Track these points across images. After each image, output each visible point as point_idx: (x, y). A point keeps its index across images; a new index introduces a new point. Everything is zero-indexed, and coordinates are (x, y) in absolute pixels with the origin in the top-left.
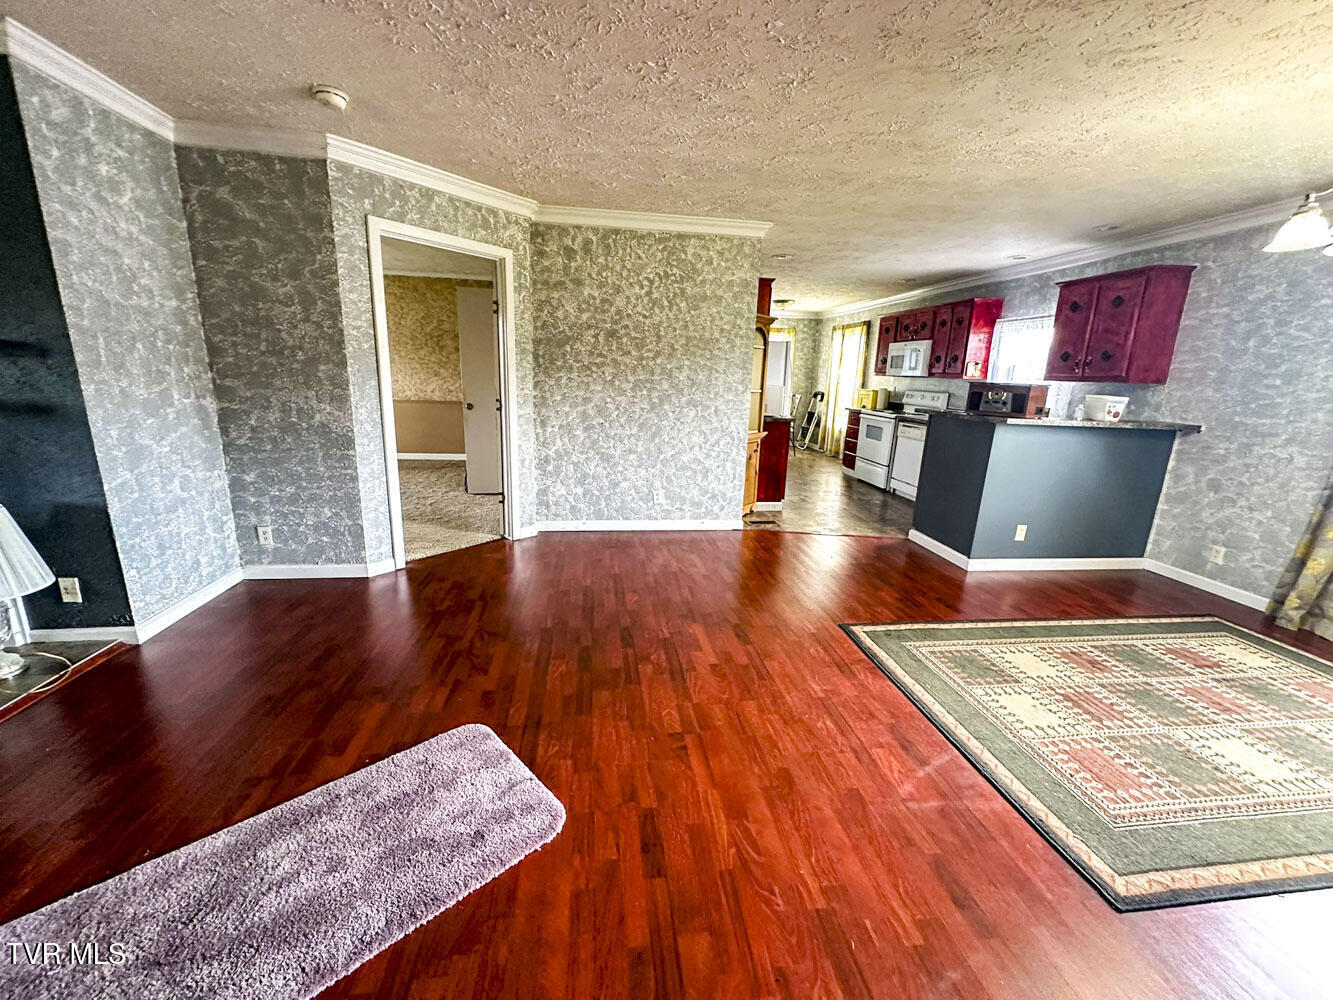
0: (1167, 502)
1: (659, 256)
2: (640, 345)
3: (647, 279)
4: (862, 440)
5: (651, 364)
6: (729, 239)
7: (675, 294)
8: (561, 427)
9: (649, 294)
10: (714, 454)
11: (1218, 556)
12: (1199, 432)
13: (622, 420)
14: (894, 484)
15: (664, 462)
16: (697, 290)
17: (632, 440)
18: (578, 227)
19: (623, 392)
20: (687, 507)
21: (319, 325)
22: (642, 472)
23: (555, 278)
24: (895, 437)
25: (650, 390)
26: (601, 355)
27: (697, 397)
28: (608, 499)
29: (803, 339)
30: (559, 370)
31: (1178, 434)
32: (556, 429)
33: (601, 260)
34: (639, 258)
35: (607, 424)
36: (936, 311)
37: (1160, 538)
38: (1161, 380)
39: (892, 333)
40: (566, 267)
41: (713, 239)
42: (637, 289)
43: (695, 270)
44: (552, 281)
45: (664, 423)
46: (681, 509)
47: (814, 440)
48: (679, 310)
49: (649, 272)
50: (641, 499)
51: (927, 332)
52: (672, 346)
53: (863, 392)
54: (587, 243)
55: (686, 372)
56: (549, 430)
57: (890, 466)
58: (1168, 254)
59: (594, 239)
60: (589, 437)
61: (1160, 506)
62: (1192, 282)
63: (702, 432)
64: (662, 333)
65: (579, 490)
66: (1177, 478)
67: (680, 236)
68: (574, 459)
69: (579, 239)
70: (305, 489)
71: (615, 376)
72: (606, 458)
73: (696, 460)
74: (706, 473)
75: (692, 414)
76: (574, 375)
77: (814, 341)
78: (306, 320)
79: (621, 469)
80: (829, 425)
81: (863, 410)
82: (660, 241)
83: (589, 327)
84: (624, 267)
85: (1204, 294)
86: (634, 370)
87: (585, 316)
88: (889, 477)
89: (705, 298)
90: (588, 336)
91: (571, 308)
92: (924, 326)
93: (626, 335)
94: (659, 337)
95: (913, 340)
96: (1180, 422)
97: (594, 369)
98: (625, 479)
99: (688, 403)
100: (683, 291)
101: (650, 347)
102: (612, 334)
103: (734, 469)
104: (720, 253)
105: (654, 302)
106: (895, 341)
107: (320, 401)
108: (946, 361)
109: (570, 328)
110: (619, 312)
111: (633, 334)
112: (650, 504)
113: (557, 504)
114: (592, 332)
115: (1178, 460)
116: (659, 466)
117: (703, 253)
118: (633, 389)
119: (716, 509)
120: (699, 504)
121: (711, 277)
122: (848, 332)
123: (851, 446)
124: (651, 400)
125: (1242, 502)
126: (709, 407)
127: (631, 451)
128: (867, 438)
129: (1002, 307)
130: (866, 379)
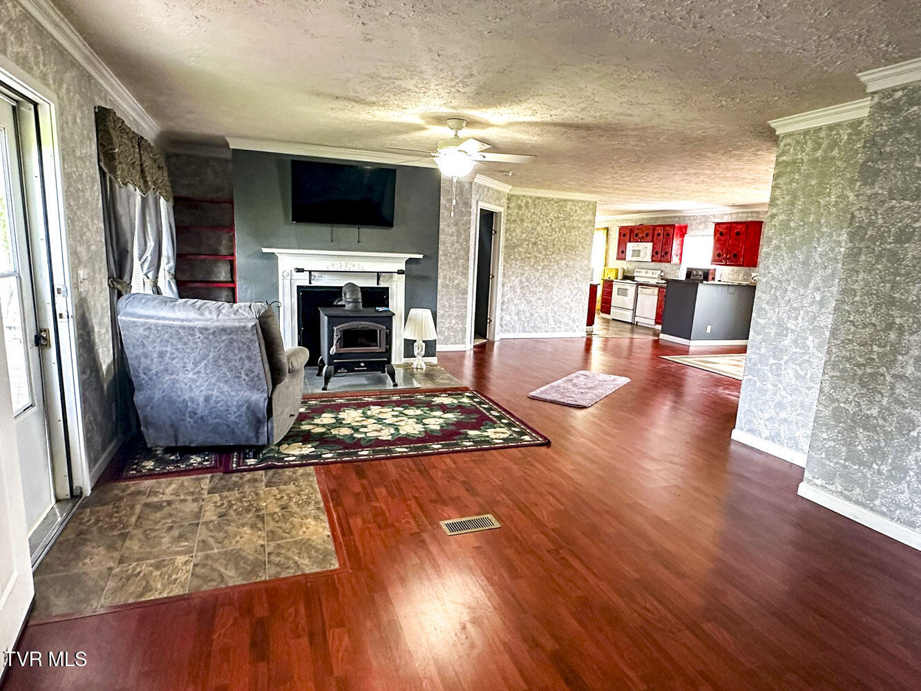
1: (556, 208)
2: (546, 248)
3: (551, 219)
4: (615, 297)
5: (550, 257)
6: (584, 202)
7: (562, 226)
8: (511, 287)
9: (551, 225)
10: (574, 300)
13: (537, 283)
14: (637, 319)
15: (553, 304)
16: (571, 224)
17: (541, 294)
18: (524, 196)
19: (537, 270)
20: (562, 326)
21: (461, 245)
22: (544, 308)
23: (513, 218)
24: (637, 294)
25: (549, 270)
26: (529, 253)
27: (569, 273)
28: (528, 322)
30: (512, 260)
32: (508, 288)
33: (532, 210)
34: (548, 210)
35: (530, 286)
36: (654, 227)
39: (628, 237)
40: (518, 214)
41: (579, 201)
42: (546, 223)
43: (570, 215)
44: (512, 220)
45: (555, 285)
46: (559, 327)
48: (563, 233)
49: (551, 216)
50: (542, 322)
51: (650, 238)
52: (559, 249)
53: (608, 269)
54: (527, 203)
55: (564, 261)
56: (506, 288)
57: (634, 310)
58: (754, 216)
59: (530, 201)
60: (522, 292)
63: (570, 290)
64: (555, 243)
65: (516, 318)
67: (565, 200)
68: (515, 302)
69: (524, 201)
70: (447, 312)
71: (535, 263)
72: (529, 302)
73: (567, 303)
74: (571, 309)
75: (566, 281)
76: (518, 263)
78: (458, 242)
79: (535, 307)
82: (556, 202)
83: (526, 240)
84: (541, 214)
86: (543, 260)
87: (524, 236)
88: (634, 316)
89: (574, 228)
90: (525, 245)
91: (518, 231)
92: (647, 235)
93: (541, 244)
94: (554, 245)
95: (641, 242)
97: (526, 259)
98: (537, 312)
99: (565, 275)
100: (565, 224)
101: (550, 250)
102: (535, 244)
103: (583, 307)
104: (580, 208)
105: (553, 229)
106: (630, 242)
107: (457, 275)
108: (662, 255)
109: (518, 242)
110: (538, 234)
111: (544, 244)
112: (547, 325)
113: (506, 325)
114: (527, 243)
116: (551, 306)
117: (574, 208)
118: (542, 269)
119: (575, 327)
120: (567, 324)
121: (576, 218)
123: (606, 301)
124: (549, 274)
126: (573, 277)
127: (539, 299)
128: (618, 295)
129: (687, 228)
130: (607, 262)
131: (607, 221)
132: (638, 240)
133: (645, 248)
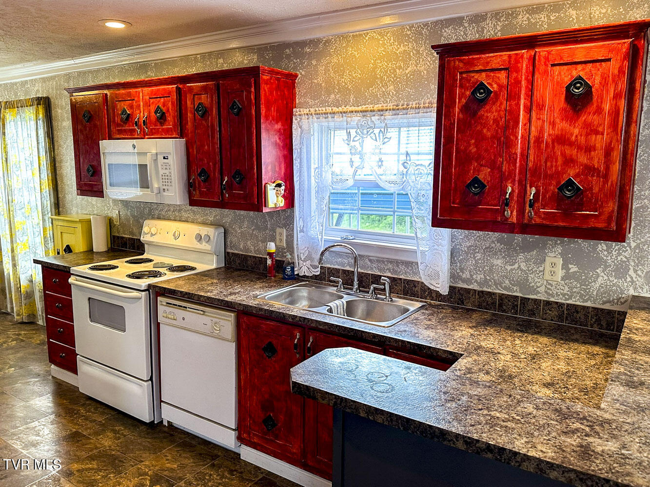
4: (84, 326)
57: (154, 380)
122: (10, 115)
123: (60, 331)
128: (91, 321)
129: (294, 87)
130: (60, 196)
131: (44, 80)
132: (134, 130)
133: (160, 157)
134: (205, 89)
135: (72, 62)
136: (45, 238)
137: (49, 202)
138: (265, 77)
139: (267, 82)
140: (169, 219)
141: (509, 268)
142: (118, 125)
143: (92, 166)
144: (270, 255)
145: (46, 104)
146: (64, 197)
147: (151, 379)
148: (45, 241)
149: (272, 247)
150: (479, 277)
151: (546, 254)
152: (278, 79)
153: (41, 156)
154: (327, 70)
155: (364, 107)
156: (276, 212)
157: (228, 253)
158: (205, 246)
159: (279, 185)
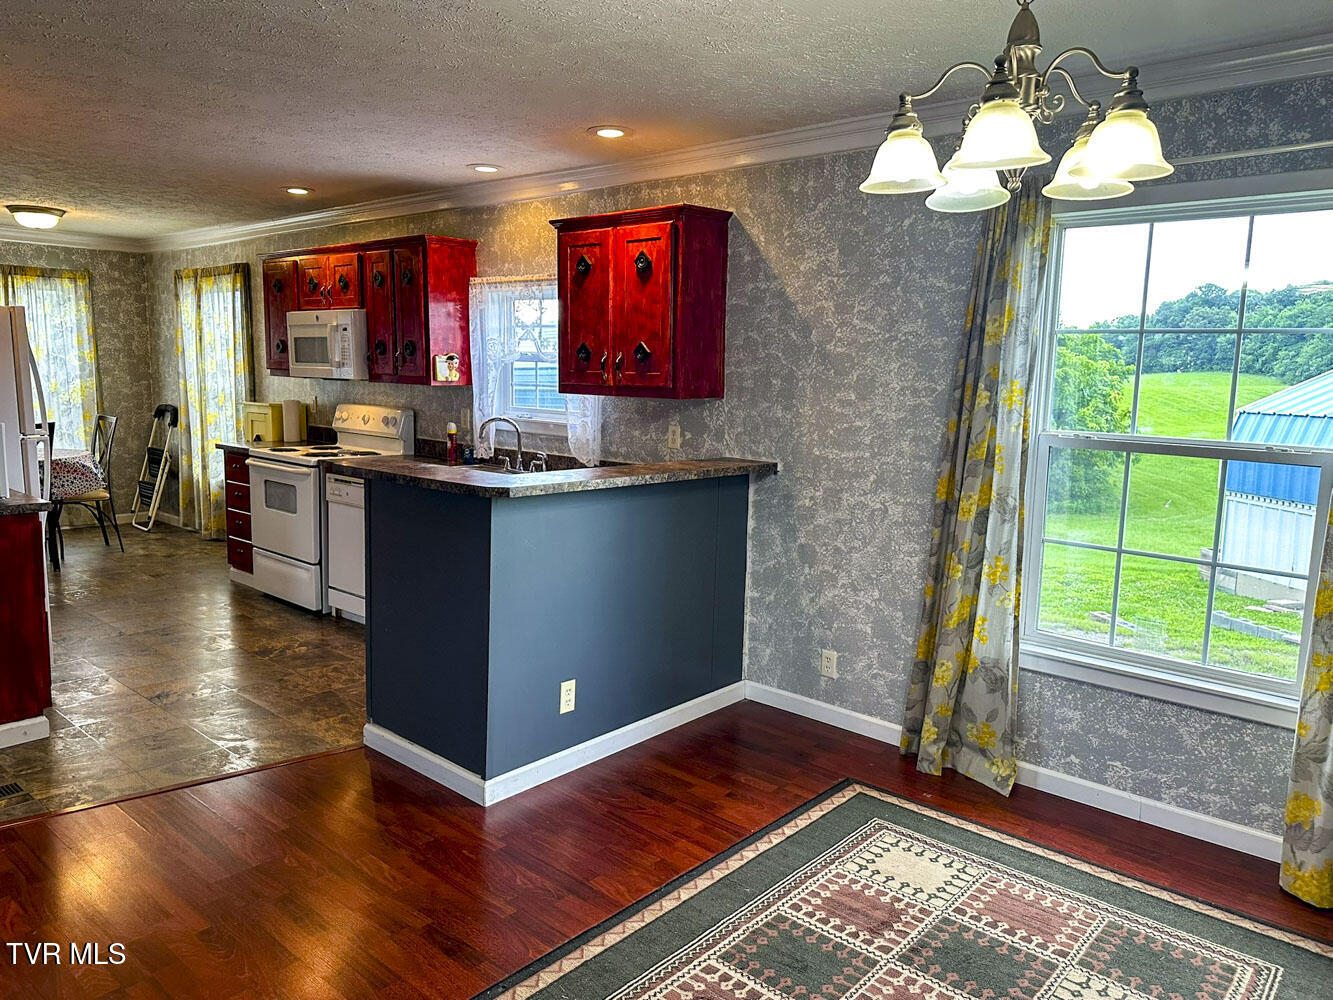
0: (756, 584)
4: (260, 513)
11: (829, 663)
12: (776, 473)
14: (333, 599)
24: (323, 505)
29: (114, 294)
31: (752, 477)
37: (757, 644)
38: (717, 392)
47: (170, 499)
51: (350, 294)
53: (255, 408)
57: (322, 563)
58: (694, 188)
61: (749, 593)
62: (730, 237)
66: (763, 546)
77: (141, 299)
80: (197, 471)
81: (252, 449)
85: (747, 258)
88: (324, 586)
95: (328, 307)
96: (750, 458)
106: (297, 309)
108: (396, 353)
115: (759, 519)
122: (206, 285)
123: (239, 524)
125: (843, 580)
128: (267, 506)
129: (474, 255)
130: (257, 381)
131: (244, 244)
132: (320, 301)
133: (340, 329)
134: (381, 258)
135: (272, 223)
136: (237, 431)
137: (244, 389)
138: (433, 246)
139: (435, 251)
140: (364, 404)
141: (644, 438)
142: (306, 295)
143: (281, 341)
144: (451, 436)
145: (243, 271)
146: (261, 382)
147: (320, 563)
148: (238, 436)
149: (452, 428)
150: (623, 450)
151: (668, 422)
152: (452, 248)
153: (237, 333)
154: (501, 238)
155: (525, 277)
156: (447, 387)
157: (418, 440)
158: (391, 431)
159: (451, 358)
